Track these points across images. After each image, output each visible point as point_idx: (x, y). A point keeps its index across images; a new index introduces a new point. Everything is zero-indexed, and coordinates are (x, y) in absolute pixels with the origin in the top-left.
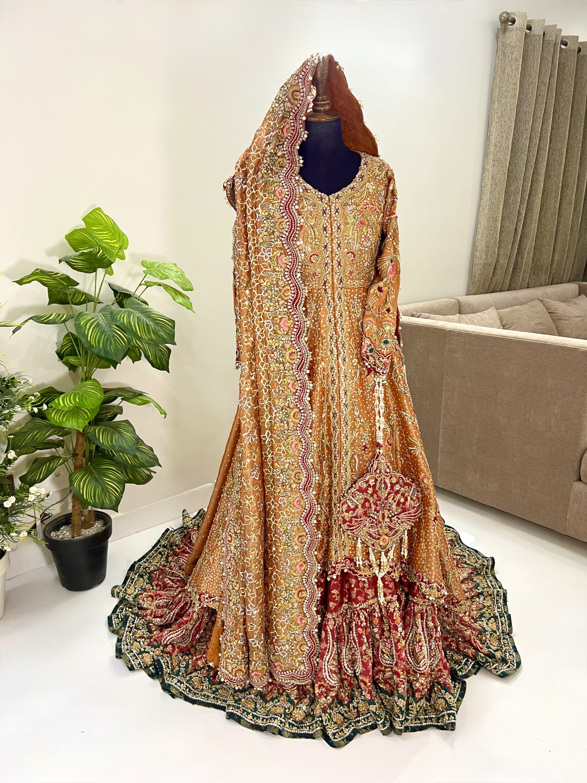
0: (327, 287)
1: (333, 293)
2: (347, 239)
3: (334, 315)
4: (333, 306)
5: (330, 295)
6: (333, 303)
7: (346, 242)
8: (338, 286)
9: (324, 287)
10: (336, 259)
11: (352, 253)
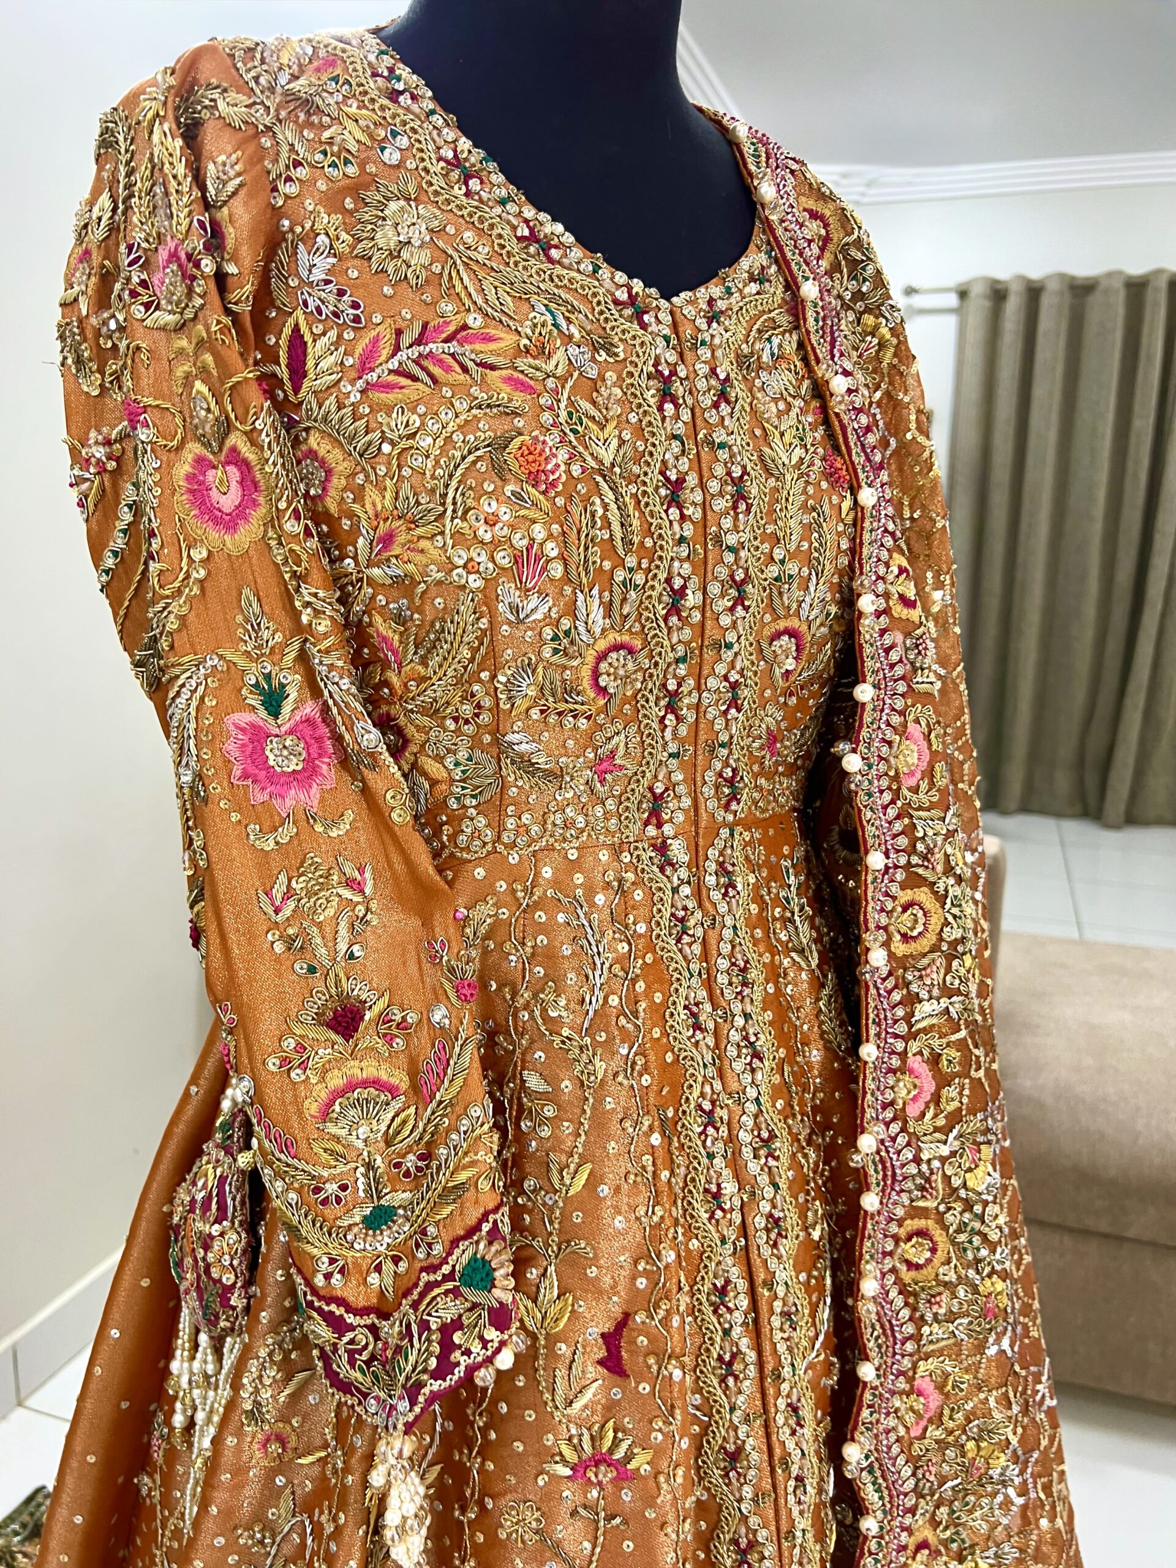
0: (668, 829)
1: (696, 862)
2: (778, 553)
3: (709, 984)
4: (699, 932)
5: (683, 873)
6: (698, 915)
7: (773, 571)
8: (720, 815)
9: (651, 831)
10: (721, 669)
11: (792, 633)
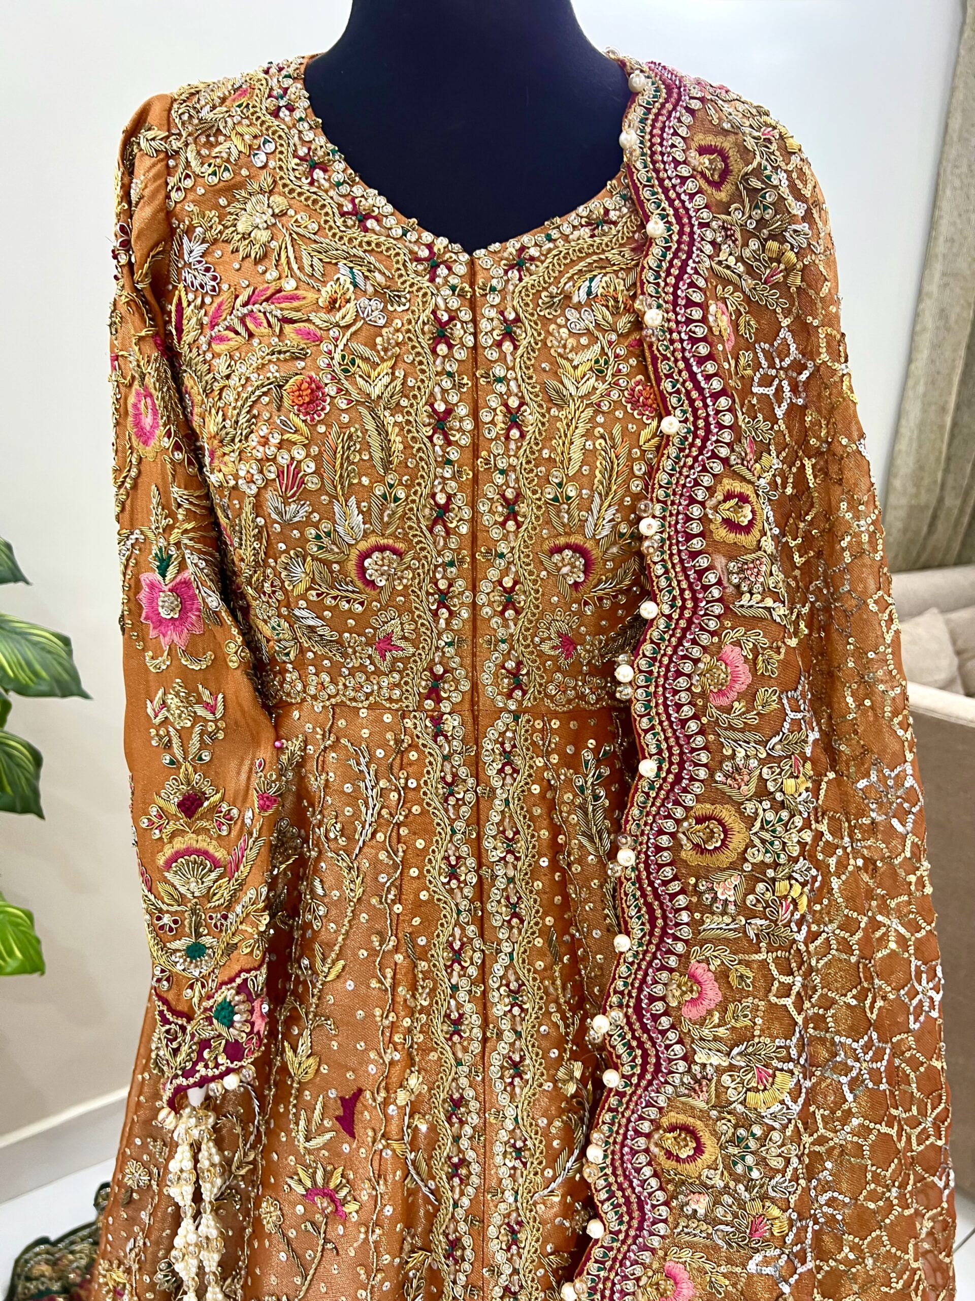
1: (475, 738)
2: (555, 477)
3: (479, 844)
4: (470, 798)
5: (456, 745)
6: (471, 783)
8: (501, 702)
9: (429, 704)
11: (578, 549)
